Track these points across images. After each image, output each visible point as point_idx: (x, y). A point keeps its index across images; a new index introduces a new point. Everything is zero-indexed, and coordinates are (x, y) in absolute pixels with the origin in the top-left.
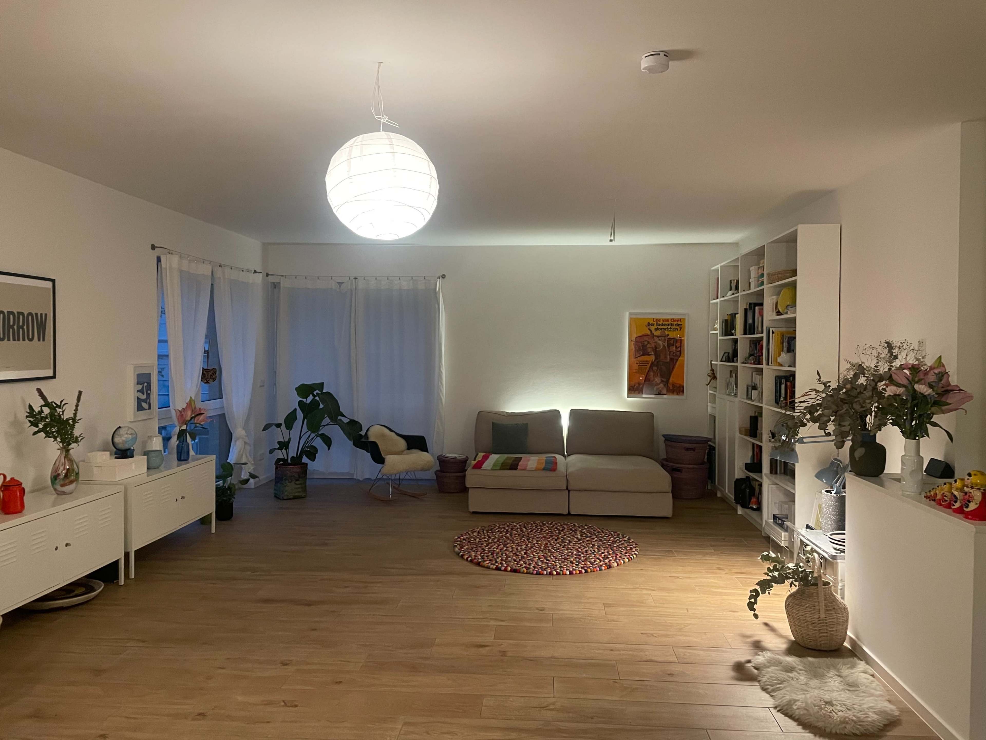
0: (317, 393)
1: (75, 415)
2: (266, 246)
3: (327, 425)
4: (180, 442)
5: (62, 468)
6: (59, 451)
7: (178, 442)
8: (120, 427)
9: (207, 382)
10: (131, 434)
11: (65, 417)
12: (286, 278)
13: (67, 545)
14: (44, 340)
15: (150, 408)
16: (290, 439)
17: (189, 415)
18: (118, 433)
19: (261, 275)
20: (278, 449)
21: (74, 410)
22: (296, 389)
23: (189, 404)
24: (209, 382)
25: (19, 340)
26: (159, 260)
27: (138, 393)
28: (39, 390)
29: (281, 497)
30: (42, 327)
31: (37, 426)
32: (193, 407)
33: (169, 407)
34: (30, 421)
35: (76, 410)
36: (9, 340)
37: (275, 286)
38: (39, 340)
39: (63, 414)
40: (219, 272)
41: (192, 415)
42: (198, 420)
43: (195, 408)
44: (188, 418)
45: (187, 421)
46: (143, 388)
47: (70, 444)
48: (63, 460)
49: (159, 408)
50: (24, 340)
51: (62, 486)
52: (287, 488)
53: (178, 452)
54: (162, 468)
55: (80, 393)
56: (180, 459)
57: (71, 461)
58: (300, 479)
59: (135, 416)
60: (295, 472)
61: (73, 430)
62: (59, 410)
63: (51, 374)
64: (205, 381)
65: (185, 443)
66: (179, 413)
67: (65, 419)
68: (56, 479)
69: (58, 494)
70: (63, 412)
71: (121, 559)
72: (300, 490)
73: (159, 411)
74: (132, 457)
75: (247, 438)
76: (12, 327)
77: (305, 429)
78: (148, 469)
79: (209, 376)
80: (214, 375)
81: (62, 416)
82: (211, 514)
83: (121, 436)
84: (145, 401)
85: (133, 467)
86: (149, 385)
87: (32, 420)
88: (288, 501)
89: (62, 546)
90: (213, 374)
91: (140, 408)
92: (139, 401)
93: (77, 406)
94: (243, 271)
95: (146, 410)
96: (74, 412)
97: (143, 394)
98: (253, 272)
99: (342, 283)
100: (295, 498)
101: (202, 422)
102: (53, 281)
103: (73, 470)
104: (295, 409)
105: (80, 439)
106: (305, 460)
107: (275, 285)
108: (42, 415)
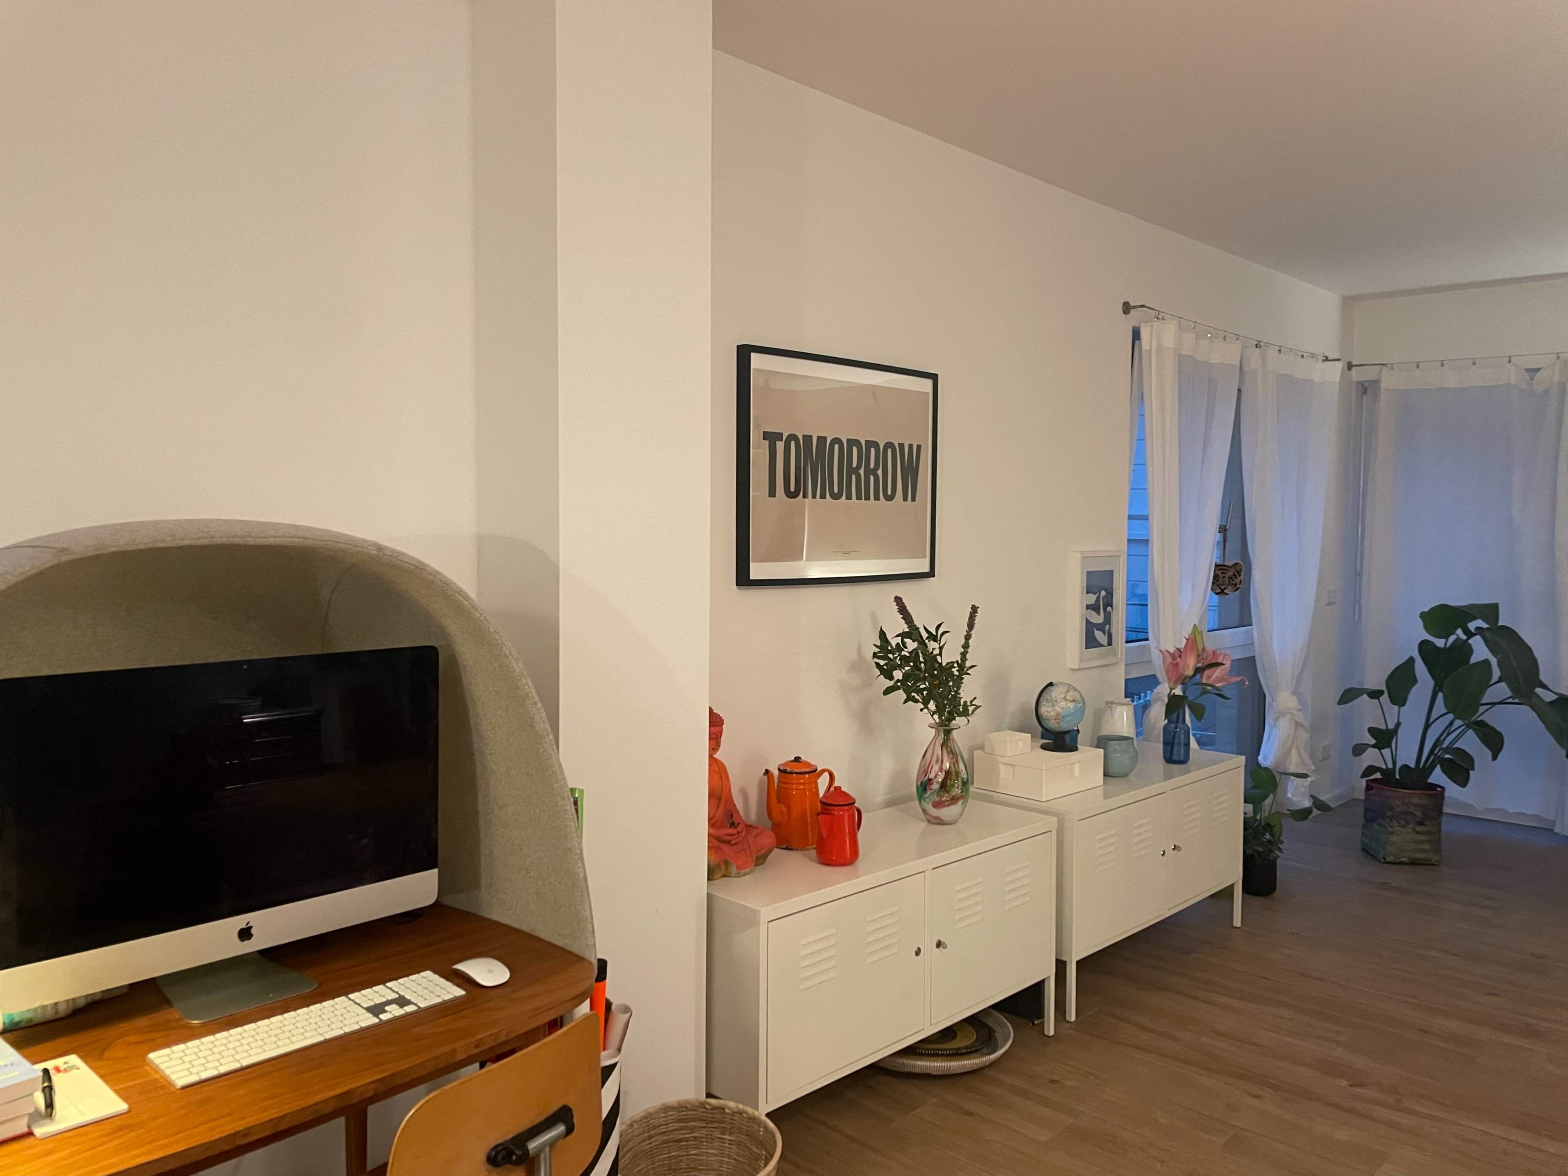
0: (1477, 628)
1: (964, 655)
2: (1349, 303)
3: (1501, 703)
4: (1169, 722)
5: (936, 768)
6: (933, 731)
7: (1166, 721)
8: (1051, 684)
9: (1222, 592)
10: (1073, 701)
11: (945, 660)
12: (1392, 368)
13: (939, 944)
14: (913, 499)
15: (1110, 643)
16: (1398, 724)
17: (1190, 664)
18: (1049, 698)
19: (1339, 365)
20: (1374, 746)
21: (963, 647)
22: (1423, 615)
23: (1191, 641)
24: (1225, 591)
25: (867, 498)
26: (1136, 335)
27: (1089, 610)
28: (898, 600)
29: (1381, 856)
30: (911, 472)
31: (891, 678)
32: (1200, 647)
33: (1147, 639)
34: (877, 664)
35: (966, 646)
36: (849, 497)
37: (1365, 391)
38: (905, 499)
39: (940, 654)
40: (1254, 359)
41: (1197, 664)
42: (1209, 677)
43: (1204, 649)
44: (1190, 672)
45: (1186, 677)
46: (1098, 600)
47: (954, 719)
48: (938, 751)
49: (1127, 642)
50: (877, 498)
51: (937, 805)
52: (1394, 838)
53: (1165, 744)
54: (1132, 777)
55: (974, 609)
56: (1169, 759)
57: (953, 754)
58: (1428, 822)
59: (1081, 661)
60: (1415, 805)
61: (959, 688)
62: (932, 645)
63: (927, 569)
64: (1218, 591)
65: (1180, 725)
66: (1169, 659)
67: (944, 664)
68: (925, 790)
69: (929, 821)
70: (941, 648)
71: (1049, 977)
72: (1426, 847)
73: (1127, 649)
74: (1075, 749)
75: (1300, 713)
76: (856, 471)
77: (1440, 706)
78: (1106, 775)
79: (1227, 579)
80: (1236, 577)
81: (939, 658)
82: (1232, 886)
83: (1054, 703)
84: (1101, 627)
85: (1077, 773)
86: (1110, 594)
87: (882, 663)
88: (1396, 866)
89: (928, 948)
90: (1234, 575)
91: (1091, 642)
92: (1090, 627)
93: (968, 637)
94: (1302, 356)
95: (1103, 646)
96: (963, 650)
97: (1099, 614)
98: (1321, 358)
99: (1538, 370)
100: (1414, 863)
101: (1219, 682)
102: (934, 377)
103: (958, 774)
104: (1411, 660)
105: (971, 709)
106: (1438, 776)
107: (1367, 389)
108: (903, 653)
